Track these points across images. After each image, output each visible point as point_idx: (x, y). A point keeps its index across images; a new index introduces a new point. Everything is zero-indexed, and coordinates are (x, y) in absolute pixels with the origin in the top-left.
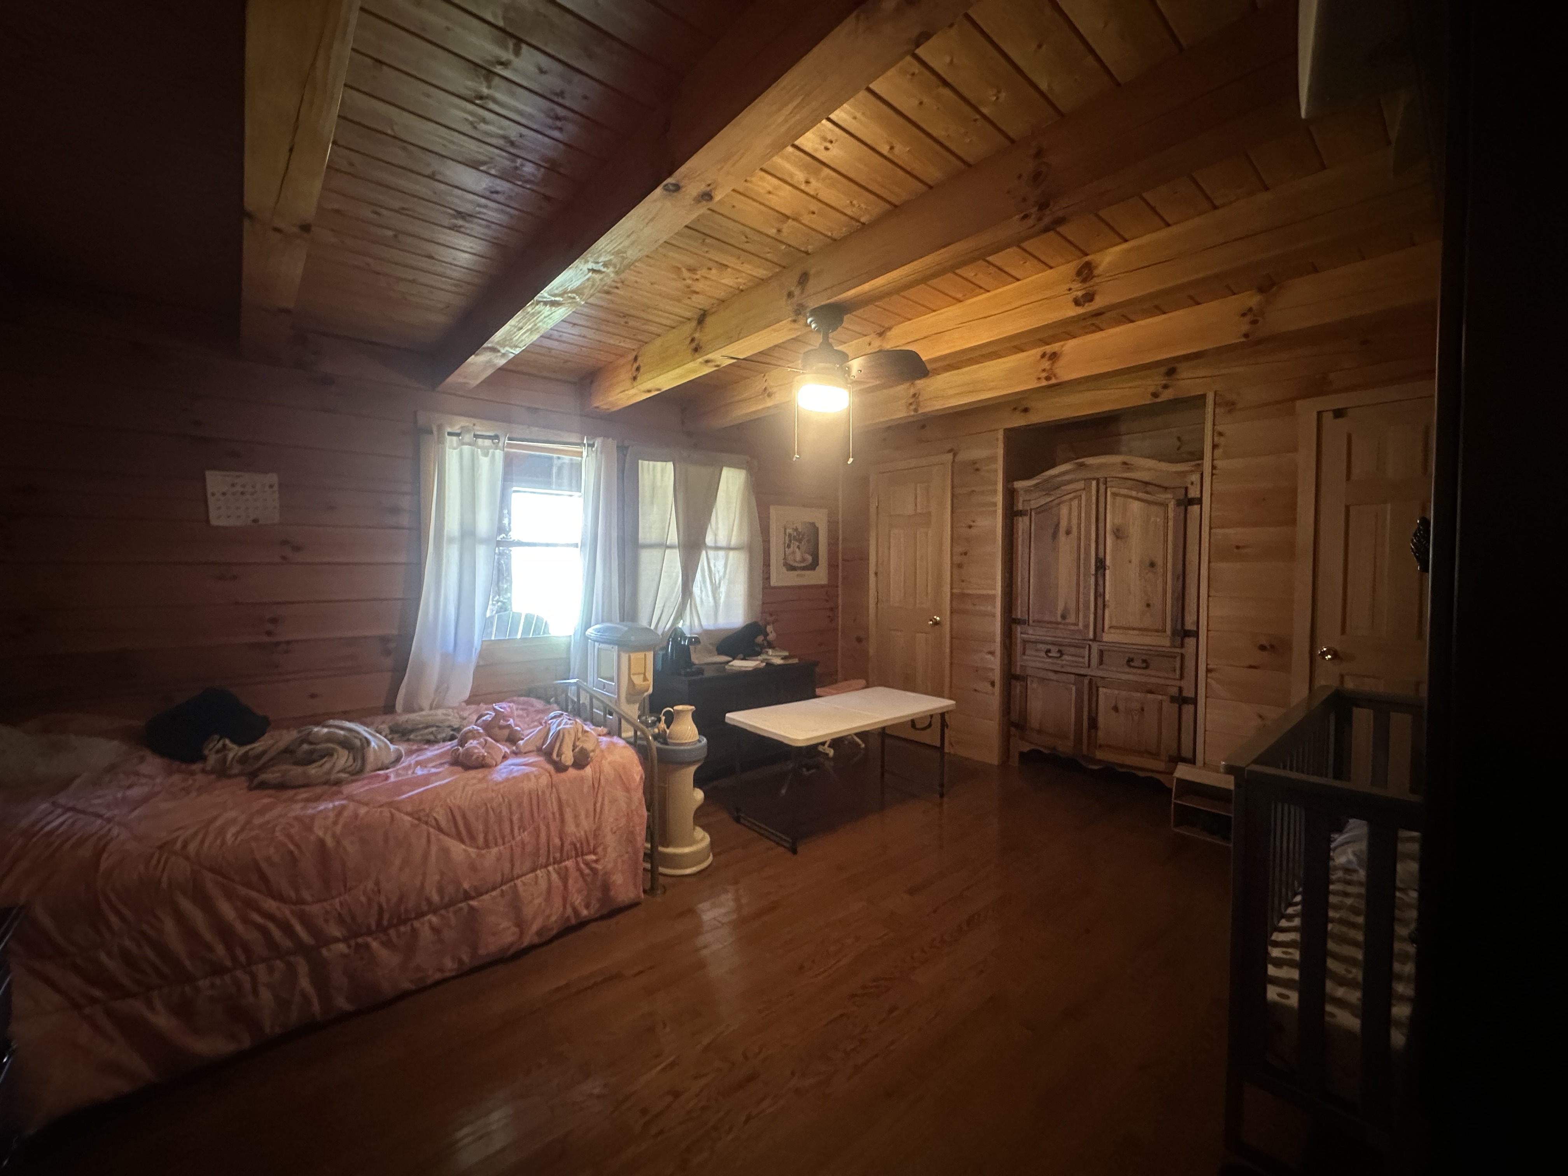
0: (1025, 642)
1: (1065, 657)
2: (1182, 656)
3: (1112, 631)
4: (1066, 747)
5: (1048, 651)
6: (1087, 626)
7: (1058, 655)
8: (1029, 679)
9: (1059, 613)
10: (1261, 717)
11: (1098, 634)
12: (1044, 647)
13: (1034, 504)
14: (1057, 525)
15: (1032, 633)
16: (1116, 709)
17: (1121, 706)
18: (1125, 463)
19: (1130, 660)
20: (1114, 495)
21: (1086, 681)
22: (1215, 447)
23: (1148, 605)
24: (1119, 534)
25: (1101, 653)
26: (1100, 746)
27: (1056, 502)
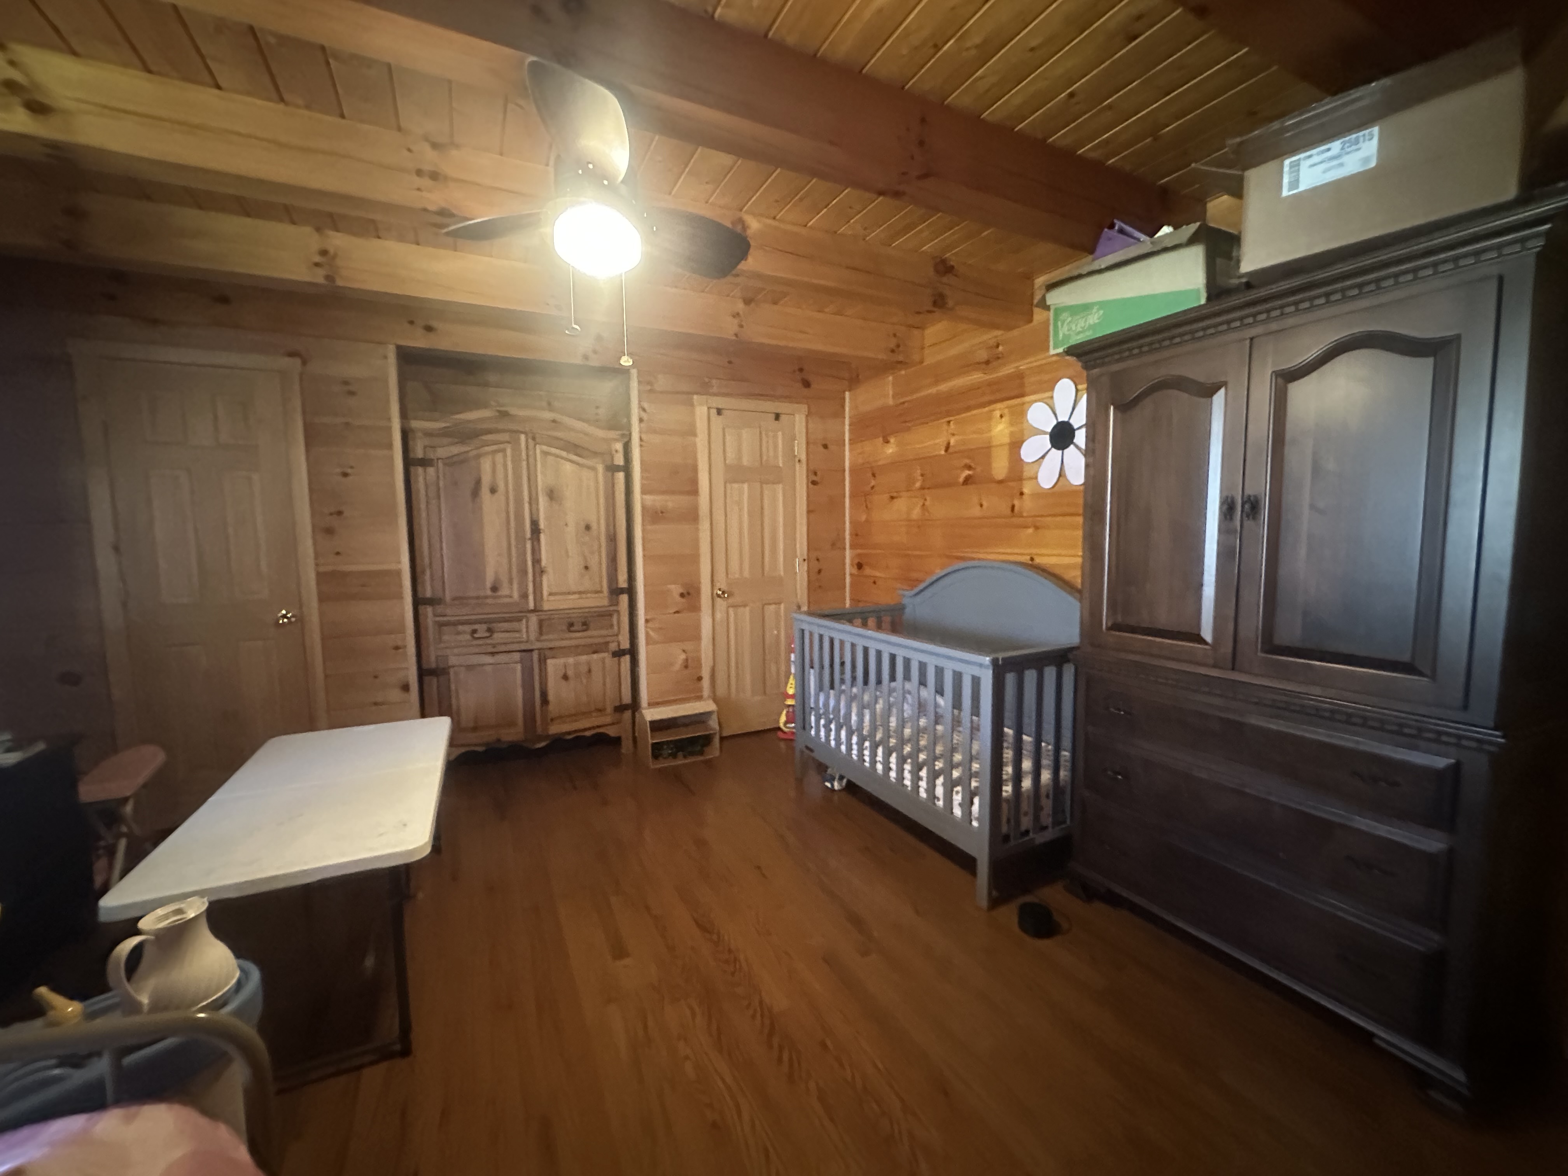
0: (441, 625)
1: (496, 635)
2: (618, 612)
3: (552, 598)
4: (513, 734)
5: (474, 631)
6: (525, 596)
7: (487, 634)
8: (452, 671)
9: (489, 584)
11: (538, 604)
12: (468, 628)
13: (442, 452)
14: (478, 482)
15: (452, 613)
16: (565, 677)
17: (570, 673)
18: (554, 421)
19: (571, 625)
20: (545, 454)
21: (535, 655)
22: (641, 420)
23: (586, 568)
24: (552, 495)
25: (541, 623)
26: (552, 720)
27: (474, 453)
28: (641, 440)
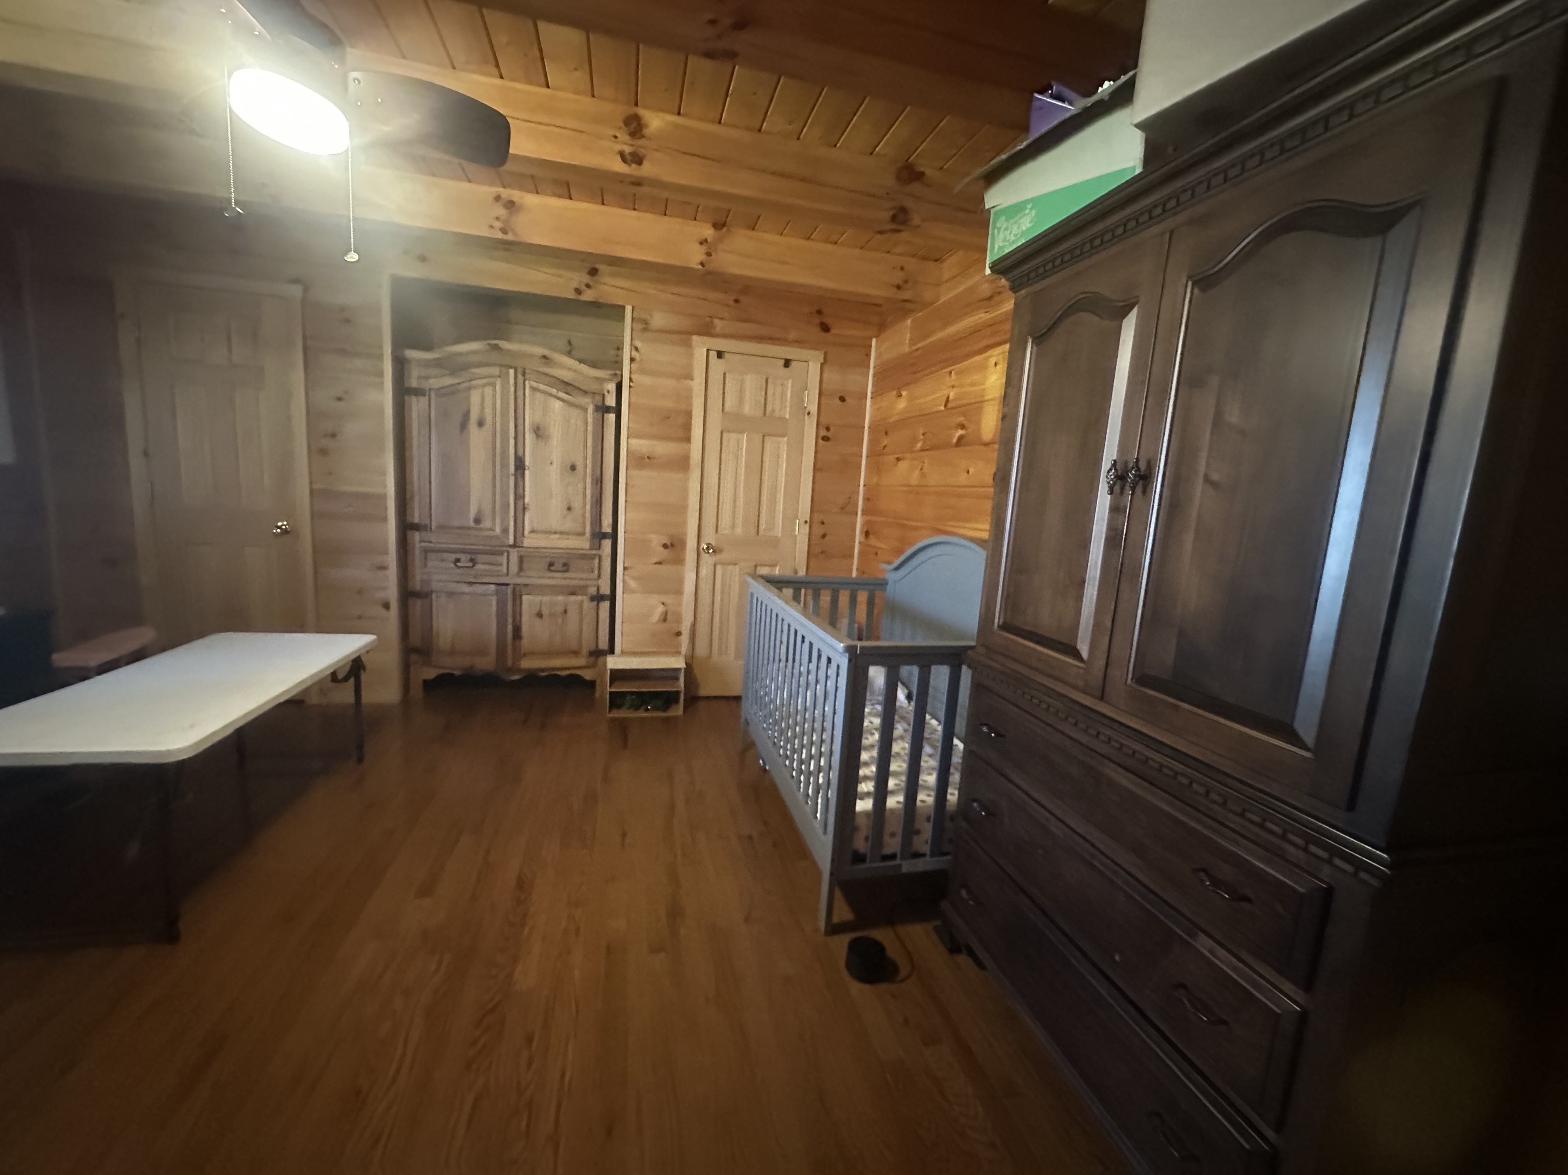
0: (426, 551)
1: (479, 567)
2: (600, 558)
3: (533, 535)
4: (485, 663)
5: (458, 560)
6: (505, 531)
7: (471, 564)
8: (434, 596)
9: (472, 516)
10: (663, 604)
11: (518, 540)
12: (453, 557)
13: (434, 383)
14: (467, 415)
15: (436, 539)
16: (540, 615)
17: (545, 612)
18: (544, 357)
19: (551, 564)
20: (534, 389)
21: (510, 590)
22: (632, 360)
23: (569, 509)
24: (539, 432)
25: (521, 559)
26: (525, 655)
27: (463, 386)
28: (631, 380)
